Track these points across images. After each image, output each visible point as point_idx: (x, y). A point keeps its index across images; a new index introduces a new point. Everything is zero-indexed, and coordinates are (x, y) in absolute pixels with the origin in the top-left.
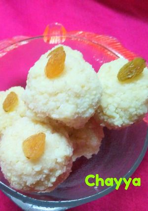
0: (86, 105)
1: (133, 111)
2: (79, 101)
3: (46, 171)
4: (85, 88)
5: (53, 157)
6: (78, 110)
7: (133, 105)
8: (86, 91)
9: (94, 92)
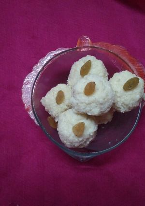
0: (106, 107)
1: (131, 106)
2: (102, 106)
3: (85, 140)
4: (106, 100)
5: (88, 133)
6: (102, 110)
7: (131, 103)
8: (106, 101)
9: (110, 101)
